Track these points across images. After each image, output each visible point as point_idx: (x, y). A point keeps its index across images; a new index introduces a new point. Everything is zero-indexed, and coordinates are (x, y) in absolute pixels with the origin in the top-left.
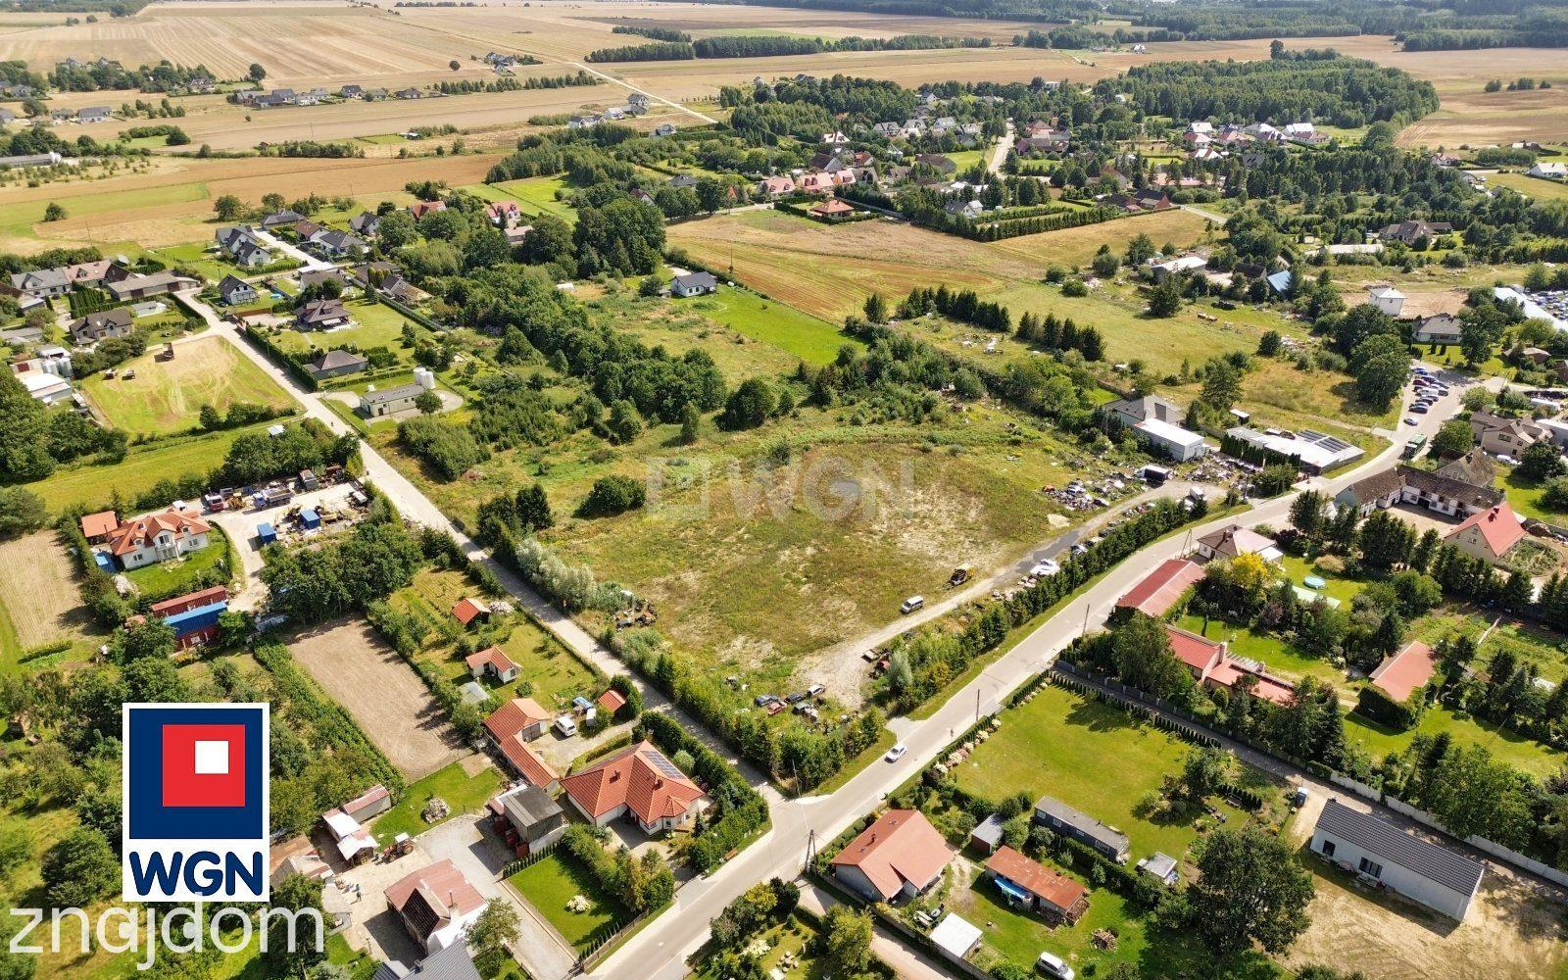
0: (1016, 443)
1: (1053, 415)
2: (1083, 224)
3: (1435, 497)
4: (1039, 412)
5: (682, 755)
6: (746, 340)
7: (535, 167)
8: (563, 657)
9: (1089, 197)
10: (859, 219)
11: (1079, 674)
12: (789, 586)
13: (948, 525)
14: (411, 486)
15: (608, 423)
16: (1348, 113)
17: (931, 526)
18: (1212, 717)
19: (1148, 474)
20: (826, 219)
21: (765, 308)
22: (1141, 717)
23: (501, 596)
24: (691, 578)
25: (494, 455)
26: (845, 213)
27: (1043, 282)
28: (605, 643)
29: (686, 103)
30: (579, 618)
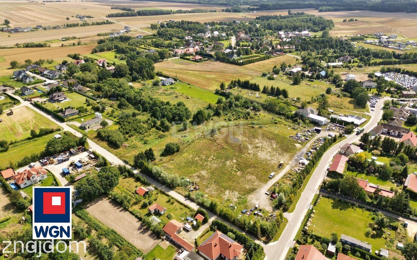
0: (276, 123)
1: (283, 115)
2: (264, 60)
3: (392, 131)
4: (279, 114)
5: (230, 234)
6: (190, 98)
7: (106, 48)
8: (176, 203)
9: (262, 52)
10: (205, 61)
11: (328, 193)
12: (233, 173)
13: (269, 150)
14: (106, 151)
15: (160, 125)
16: (315, 28)
17: (265, 150)
18: (372, 203)
19: (316, 130)
20: (196, 61)
21: (190, 88)
22: (353, 205)
23: (149, 185)
24: (204, 173)
25: (129, 138)
26: (201, 59)
27: (262, 76)
28: (188, 197)
29: (141, 29)
30: (176, 190)
